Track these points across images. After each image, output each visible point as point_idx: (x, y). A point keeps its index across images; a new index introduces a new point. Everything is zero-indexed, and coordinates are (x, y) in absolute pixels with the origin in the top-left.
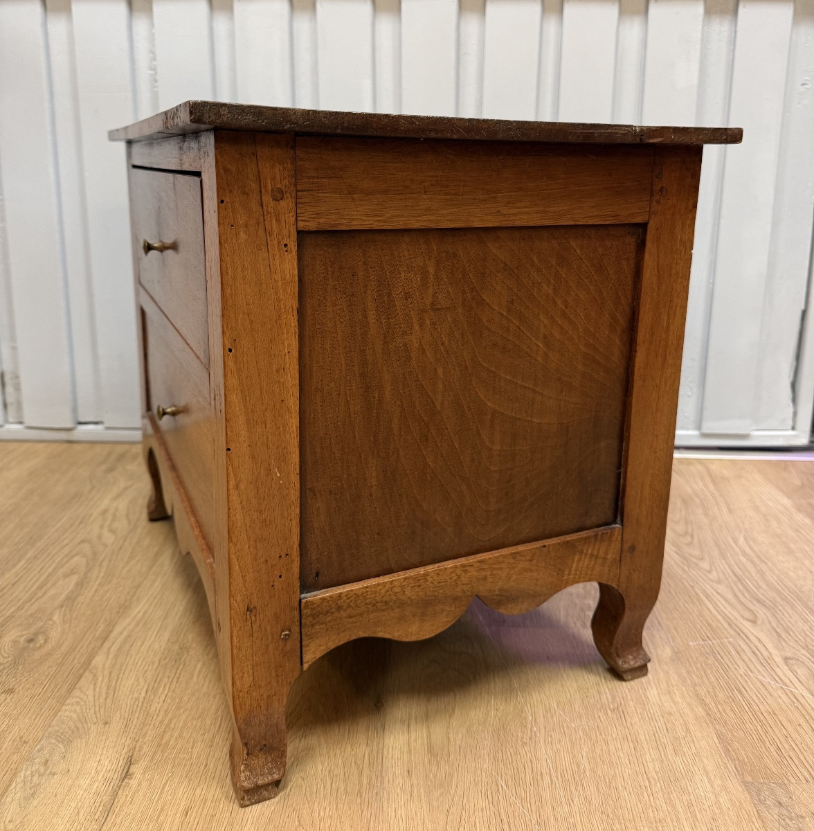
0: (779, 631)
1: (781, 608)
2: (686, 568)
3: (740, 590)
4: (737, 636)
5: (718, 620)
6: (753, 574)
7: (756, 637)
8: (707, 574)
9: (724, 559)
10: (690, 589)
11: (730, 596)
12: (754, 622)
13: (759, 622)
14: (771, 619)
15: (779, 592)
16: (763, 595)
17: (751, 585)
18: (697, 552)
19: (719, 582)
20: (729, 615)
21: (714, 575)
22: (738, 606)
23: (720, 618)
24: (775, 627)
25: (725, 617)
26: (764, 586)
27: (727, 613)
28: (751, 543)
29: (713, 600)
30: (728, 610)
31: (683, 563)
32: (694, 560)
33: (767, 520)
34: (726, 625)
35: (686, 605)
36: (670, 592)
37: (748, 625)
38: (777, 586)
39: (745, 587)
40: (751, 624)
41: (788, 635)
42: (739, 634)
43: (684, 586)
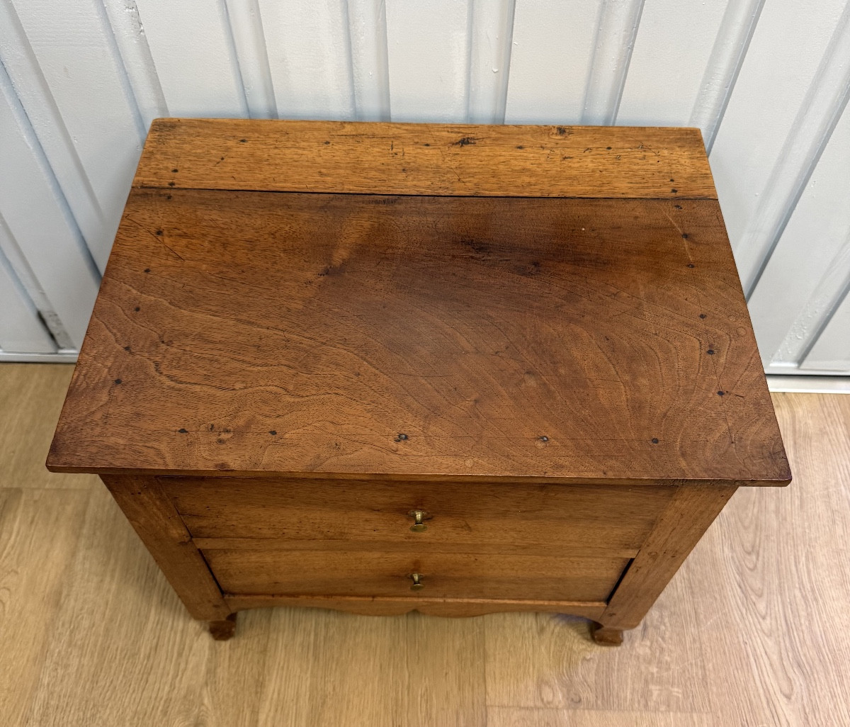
0: (807, 711)
1: (816, 676)
2: (744, 612)
3: (786, 646)
4: (771, 719)
5: (759, 696)
6: (803, 621)
7: (787, 721)
8: (761, 620)
9: (781, 594)
10: (743, 646)
11: (775, 658)
12: (788, 697)
13: (793, 698)
14: (804, 694)
15: (819, 651)
16: (805, 655)
17: (797, 640)
18: (757, 584)
19: (769, 636)
20: (771, 688)
21: (766, 624)
22: (780, 674)
23: (761, 691)
24: (805, 705)
25: (766, 691)
26: (809, 642)
27: (768, 683)
28: (811, 566)
29: (760, 663)
30: (771, 681)
31: (743, 604)
32: (753, 597)
33: (834, 522)
34: (765, 705)
35: (736, 672)
36: (725, 653)
37: (783, 700)
38: (820, 639)
39: (791, 642)
40: (785, 699)
41: (813, 717)
42: (773, 717)
43: (739, 642)
